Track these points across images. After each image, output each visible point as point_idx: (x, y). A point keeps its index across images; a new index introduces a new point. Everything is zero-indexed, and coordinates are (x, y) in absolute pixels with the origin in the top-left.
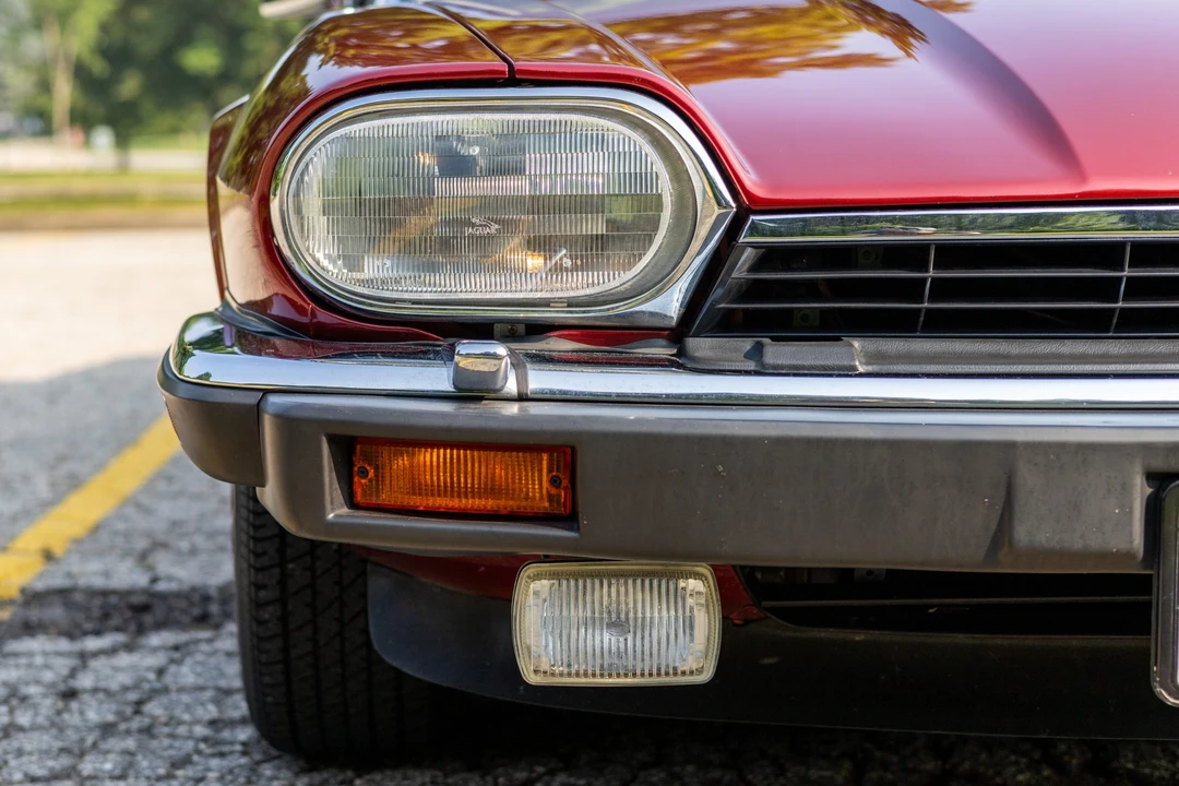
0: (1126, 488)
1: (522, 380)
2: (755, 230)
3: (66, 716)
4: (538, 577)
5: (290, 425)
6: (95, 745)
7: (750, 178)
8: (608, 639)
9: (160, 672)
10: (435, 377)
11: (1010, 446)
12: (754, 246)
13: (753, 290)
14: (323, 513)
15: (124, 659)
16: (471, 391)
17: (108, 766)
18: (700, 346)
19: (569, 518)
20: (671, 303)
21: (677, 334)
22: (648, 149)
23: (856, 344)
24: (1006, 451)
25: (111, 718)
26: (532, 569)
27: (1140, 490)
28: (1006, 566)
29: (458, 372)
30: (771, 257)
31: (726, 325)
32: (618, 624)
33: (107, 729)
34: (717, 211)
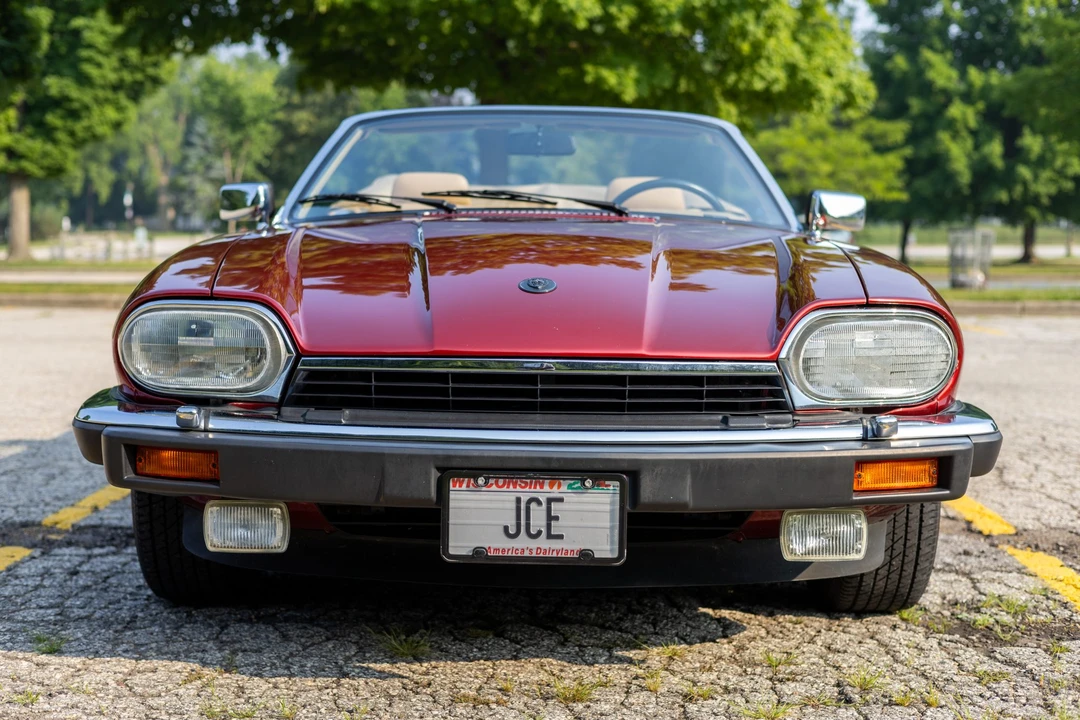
0: (428, 474)
1: (206, 424)
2: (304, 364)
4: (212, 506)
5: (110, 438)
7: (302, 339)
8: (241, 532)
10: (168, 420)
11: (383, 455)
12: (304, 370)
13: (305, 388)
14: (122, 477)
15: (111, 558)
16: (186, 427)
18: (287, 411)
19: (215, 481)
20: (274, 391)
21: (279, 405)
22: (261, 328)
23: (347, 412)
24: (380, 457)
26: (212, 502)
27: (434, 475)
28: (383, 503)
29: (178, 418)
30: (312, 375)
31: (297, 402)
32: (245, 526)
34: (288, 355)
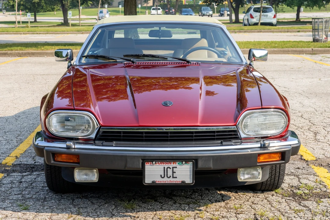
0: (139, 161)
1: (75, 146)
2: (102, 129)
3: (20, 186)
4: (77, 169)
5: (47, 151)
6: (25, 190)
7: (101, 122)
8: (85, 177)
9: (35, 179)
10: (63, 145)
11: (126, 156)
12: (102, 131)
13: (102, 136)
14: (51, 162)
16: (68, 148)
17: (26, 193)
18: (97, 142)
19: (78, 163)
20: (93, 136)
21: (94, 140)
22: (89, 119)
23: (114, 142)
25: (27, 186)
26: (76, 168)
27: (141, 161)
28: (126, 169)
29: (67, 145)
30: (104, 132)
31: (100, 139)
32: (86, 175)
33: (26, 187)
34: (97, 126)
